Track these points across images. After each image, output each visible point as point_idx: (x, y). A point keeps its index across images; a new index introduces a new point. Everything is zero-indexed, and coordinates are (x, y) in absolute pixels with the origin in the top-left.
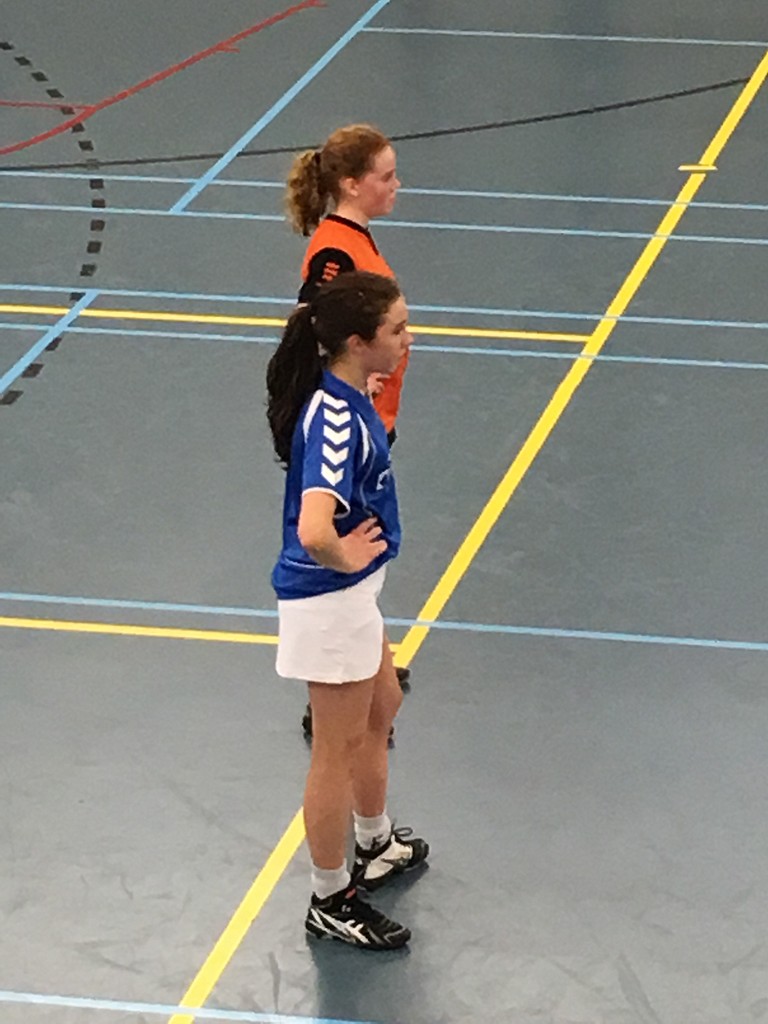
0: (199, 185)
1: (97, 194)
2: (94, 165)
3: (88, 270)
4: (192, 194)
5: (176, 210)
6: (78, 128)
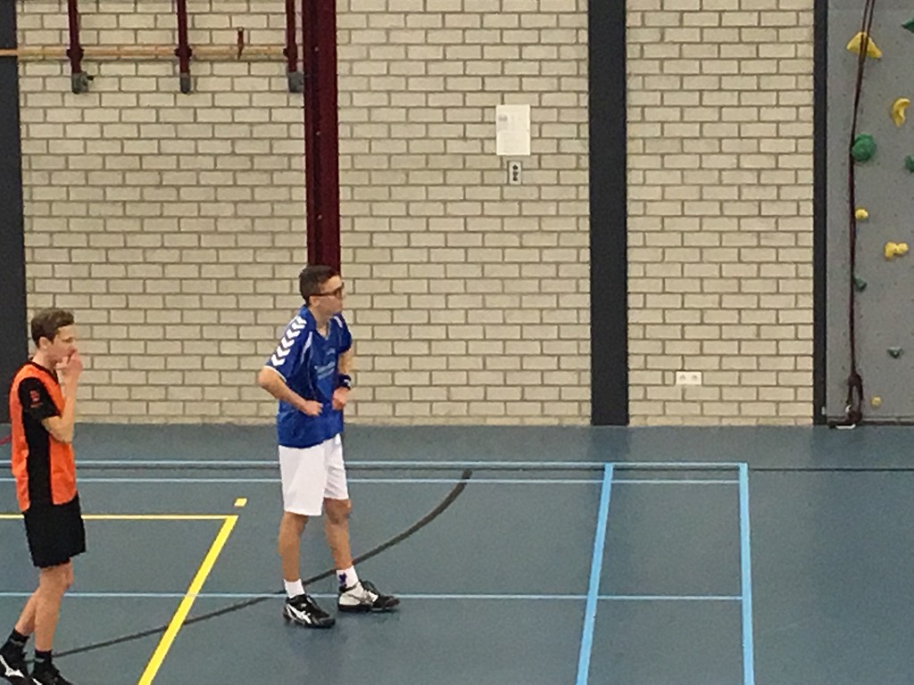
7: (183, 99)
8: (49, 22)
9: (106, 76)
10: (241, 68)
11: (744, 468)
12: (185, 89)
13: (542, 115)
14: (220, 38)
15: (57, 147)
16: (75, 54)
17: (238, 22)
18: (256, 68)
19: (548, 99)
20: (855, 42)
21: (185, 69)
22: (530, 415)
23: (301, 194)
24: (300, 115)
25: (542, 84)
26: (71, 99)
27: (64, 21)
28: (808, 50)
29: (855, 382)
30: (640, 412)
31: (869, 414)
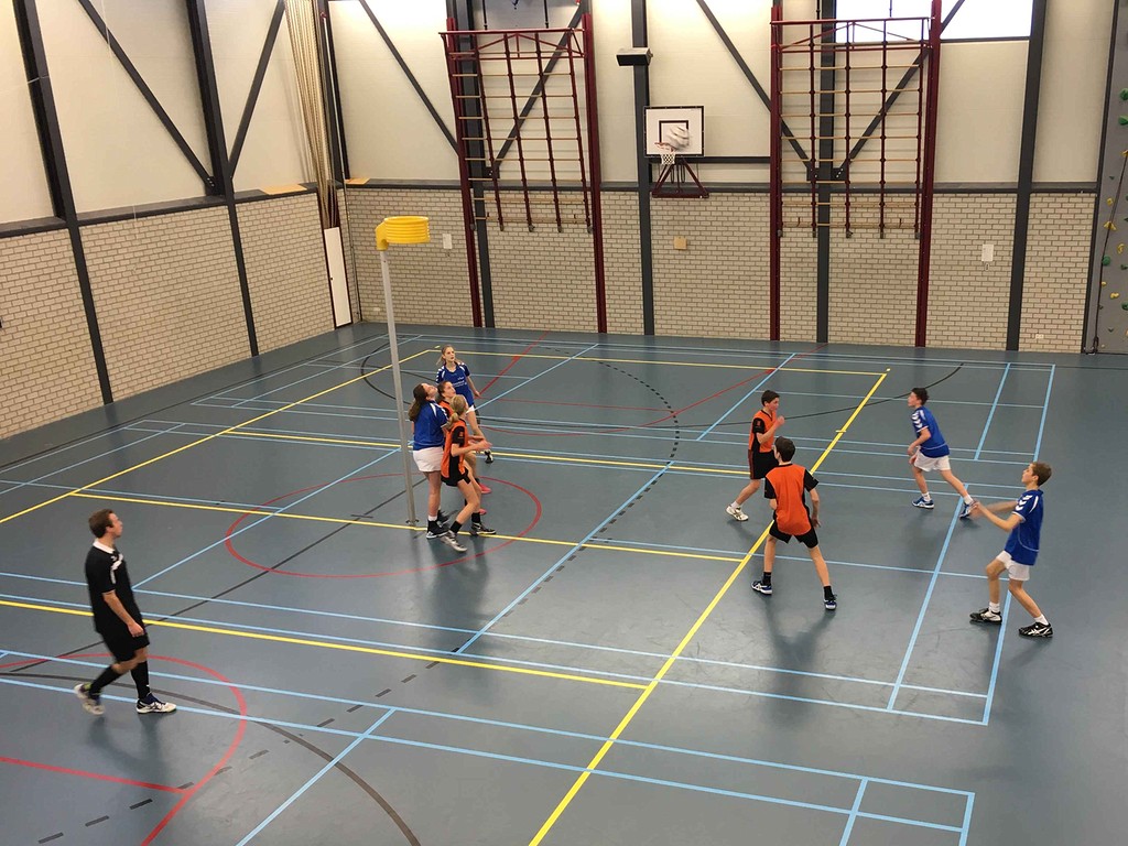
0: (705, 433)
1: (677, 435)
2: (677, 427)
3: (672, 456)
4: (703, 435)
5: (698, 440)
6: (675, 417)
7: (881, 241)
8: (840, 215)
9: (857, 233)
10: (900, 231)
11: (1054, 366)
12: (882, 237)
13: (998, 248)
14: (894, 221)
15: (841, 256)
16: (848, 225)
17: (900, 216)
18: (905, 231)
19: (1000, 243)
20: (1106, 225)
21: (882, 231)
22: (986, 346)
23: (917, 272)
24: (918, 247)
25: (997, 238)
26: (846, 240)
27: (845, 215)
28: (1090, 227)
29: (1096, 339)
30: (1022, 347)
31: (1100, 350)
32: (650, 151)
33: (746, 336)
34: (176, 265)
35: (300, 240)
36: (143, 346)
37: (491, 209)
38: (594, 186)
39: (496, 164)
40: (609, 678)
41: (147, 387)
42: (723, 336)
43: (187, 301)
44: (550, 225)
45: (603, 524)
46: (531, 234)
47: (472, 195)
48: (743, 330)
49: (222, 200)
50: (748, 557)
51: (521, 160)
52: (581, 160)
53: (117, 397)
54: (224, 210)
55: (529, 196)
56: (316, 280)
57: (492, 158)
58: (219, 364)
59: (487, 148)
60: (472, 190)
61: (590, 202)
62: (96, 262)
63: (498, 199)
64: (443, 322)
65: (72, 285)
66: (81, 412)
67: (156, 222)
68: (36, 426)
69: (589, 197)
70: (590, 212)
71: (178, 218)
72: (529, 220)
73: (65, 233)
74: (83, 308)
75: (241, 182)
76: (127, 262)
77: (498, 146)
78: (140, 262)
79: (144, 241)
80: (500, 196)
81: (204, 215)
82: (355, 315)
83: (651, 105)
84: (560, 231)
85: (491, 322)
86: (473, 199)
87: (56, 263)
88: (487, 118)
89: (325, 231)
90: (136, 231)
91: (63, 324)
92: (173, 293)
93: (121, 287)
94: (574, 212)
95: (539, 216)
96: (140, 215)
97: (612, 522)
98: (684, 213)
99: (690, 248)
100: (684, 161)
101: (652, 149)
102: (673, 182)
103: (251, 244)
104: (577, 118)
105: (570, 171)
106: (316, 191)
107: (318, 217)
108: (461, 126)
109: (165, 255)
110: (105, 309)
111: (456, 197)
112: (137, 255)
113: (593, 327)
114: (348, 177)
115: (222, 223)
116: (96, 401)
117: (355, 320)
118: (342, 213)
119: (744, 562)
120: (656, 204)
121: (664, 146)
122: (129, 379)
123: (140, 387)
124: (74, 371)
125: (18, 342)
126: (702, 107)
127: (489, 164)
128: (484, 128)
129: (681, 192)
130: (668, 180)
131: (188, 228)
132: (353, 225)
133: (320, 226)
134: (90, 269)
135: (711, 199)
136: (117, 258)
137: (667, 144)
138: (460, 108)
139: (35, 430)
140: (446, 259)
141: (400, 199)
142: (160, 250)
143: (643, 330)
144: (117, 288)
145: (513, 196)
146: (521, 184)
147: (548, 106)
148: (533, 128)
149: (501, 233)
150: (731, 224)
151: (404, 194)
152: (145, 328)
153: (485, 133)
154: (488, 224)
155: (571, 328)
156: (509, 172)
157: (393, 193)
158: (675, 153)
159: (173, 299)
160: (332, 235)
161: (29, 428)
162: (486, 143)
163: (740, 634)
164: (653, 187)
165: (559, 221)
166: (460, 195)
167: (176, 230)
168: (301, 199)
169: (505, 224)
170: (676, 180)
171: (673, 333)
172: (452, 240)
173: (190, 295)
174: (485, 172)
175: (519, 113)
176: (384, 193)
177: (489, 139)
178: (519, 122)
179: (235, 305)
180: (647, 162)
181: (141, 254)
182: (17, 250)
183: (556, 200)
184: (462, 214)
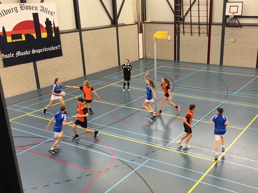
0: (235, 93)
1: (228, 93)
2: (228, 91)
3: (226, 99)
4: (235, 94)
5: (233, 95)
6: (227, 88)
32: (226, 14)
33: (249, 67)
34: (103, 42)
35: (132, 36)
36: (94, 62)
37: (181, 29)
38: (210, 24)
39: (184, 17)
40: (205, 157)
41: (94, 72)
42: (242, 66)
43: (105, 51)
44: (197, 34)
45: (206, 116)
46: (191, 36)
47: (177, 26)
48: (248, 65)
49: (115, 26)
50: (246, 128)
51: (191, 16)
52: (207, 16)
53: (87, 74)
54: (115, 28)
55: (192, 26)
56: (135, 47)
57: (183, 16)
58: (111, 67)
59: (182, 13)
60: (177, 24)
61: (208, 28)
62: (85, 40)
63: (184, 27)
64: (166, 59)
65: (79, 46)
66: (78, 77)
67: (99, 31)
68: (68, 80)
69: (208, 27)
70: (208, 31)
71: (104, 30)
72: (191, 33)
73: (78, 33)
74: (81, 51)
75: (120, 21)
76: (92, 41)
77: (185, 12)
78: (95, 41)
79: (96, 36)
80: (184, 26)
81: (110, 29)
82: (144, 56)
83: (228, 2)
84: (199, 35)
85: (178, 60)
86: (177, 27)
87: (76, 40)
88: (183, 5)
89: (139, 34)
90: (94, 33)
91: (76, 55)
92: (102, 49)
93: (90, 47)
94: (204, 31)
95: (194, 31)
96: (95, 29)
97: (208, 115)
98: (234, 32)
99: (235, 41)
100: (236, 17)
101: (227, 14)
102: (232, 23)
103: (121, 37)
104: (207, 5)
105: (204, 19)
106: (138, 24)
107: (137, 30)
108: (176, 7)
109: (101, 39)
110: (86, 52)
111: (173, 26)
112: (94, 39)
113: (206, 62)
114: (146, 20)
115: (114, 31)
116: (82, 75)
117: (144, 57)
118: (143, 30)
119: (245, 130)
120: (227, 29)
121: (231, 13)
122: (90, 70)
123: (92, 72)
124: (78, 67)
125: (66, 59)
126: (243, 2)
127: (182, 17)
128: (182, 7)
129: (234, 26)
130: (231, 22)
131: (106, 33)
132: (146, 33)
133: (137, 33)
134: (83, 42)
135: (242, 28)
136: (89, 40)
137: (232, 12)
138: (176, 2)
139: (68, 81)
140: (169, 42)
141: (158, 26)
142: (99, 38)
143: (219, 63)
144: (89, 47)
145: (188, 26)
146: (190, 23)
147: (199, 2)
148: (195, 8)
149: (184, 36)
150: (248, 35)
151: (159, 25)
152: (95, 57)
153: (182, 9)
154: (180, 33)
155: (199, 62)
156: (187, 19)
157: (156, 25)
158: (233, 15)
159: (101, 50)
160: (140, 35)
161: (67, 81)
162: (182, 12)
163: (243, 149)
164: (226, 24)
165: (199, 33)
166: (174, 25)
167: (104, 33)
168: (133, 26)
169: (185, 33)
170: (233, 22)
171: (228, 65)
172: (171, 37)
173: (106, 49)
174: (181, 19)
175: (191, 4)
176: (154, 24)
177: (183, 11)
178: (191, 6)
179: (116, 52)
180: (225, 17)
181: (95, 39)
182: (67, 37)
183: (199, 27)
184: (174, 31)
